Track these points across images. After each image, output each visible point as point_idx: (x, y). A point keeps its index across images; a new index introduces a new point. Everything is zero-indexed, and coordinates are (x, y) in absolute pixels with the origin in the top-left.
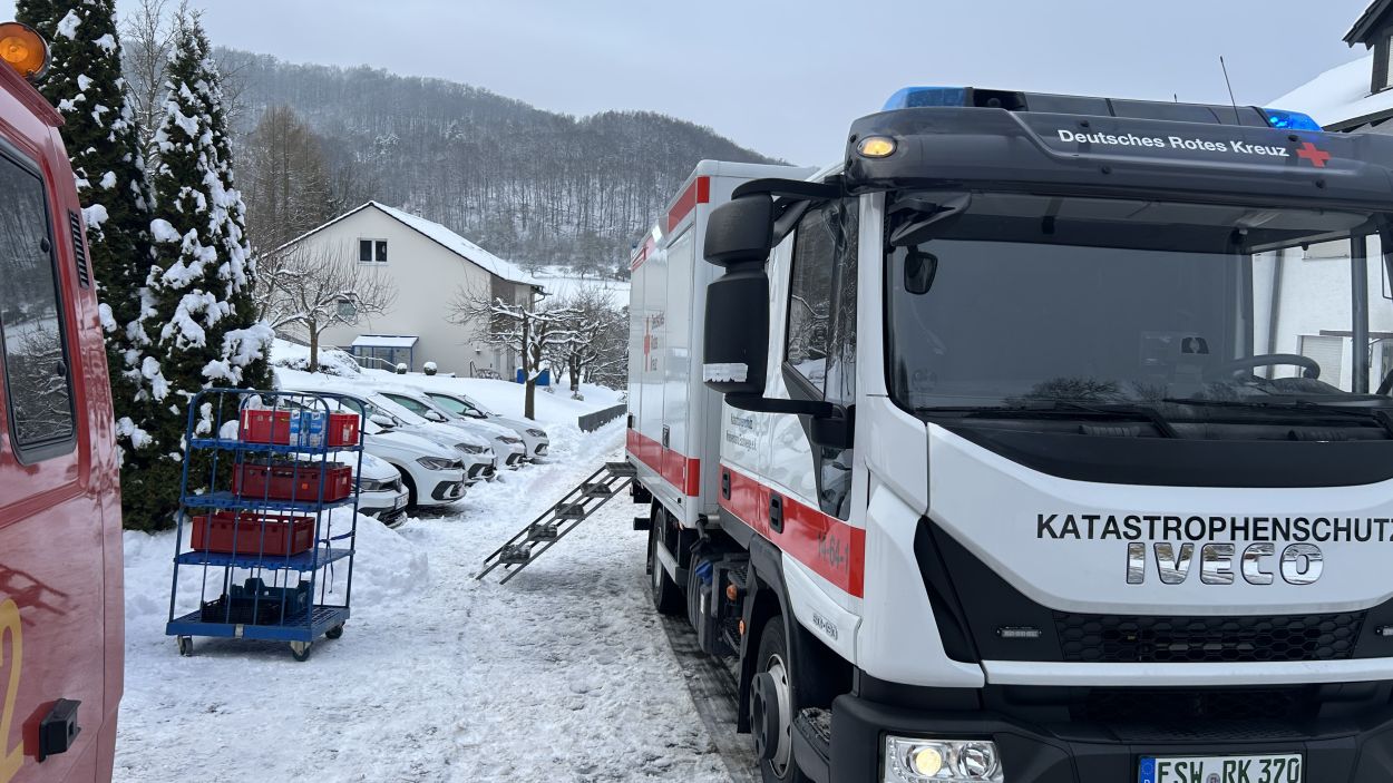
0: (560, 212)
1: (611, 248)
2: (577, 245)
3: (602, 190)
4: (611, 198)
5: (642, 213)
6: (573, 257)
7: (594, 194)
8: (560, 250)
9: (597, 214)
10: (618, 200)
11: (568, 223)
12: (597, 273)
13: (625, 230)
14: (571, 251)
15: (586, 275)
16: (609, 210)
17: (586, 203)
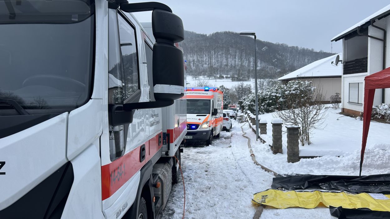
0: (203, 61)
1: (217, 70)
2: (208, 70)
3: (215, 54)
4: (217, 56)
5: (226, 60)
6: (207, 73)
7: (212, 55)
8: (204, 72)
9: (213, 61)
10: (219, 56)
11: (206, 64)
12: (214, 77)
13: (221, 65)
14: (206, 72)
15: (210, 78)
16: (217, 60)
17: (210, 58)
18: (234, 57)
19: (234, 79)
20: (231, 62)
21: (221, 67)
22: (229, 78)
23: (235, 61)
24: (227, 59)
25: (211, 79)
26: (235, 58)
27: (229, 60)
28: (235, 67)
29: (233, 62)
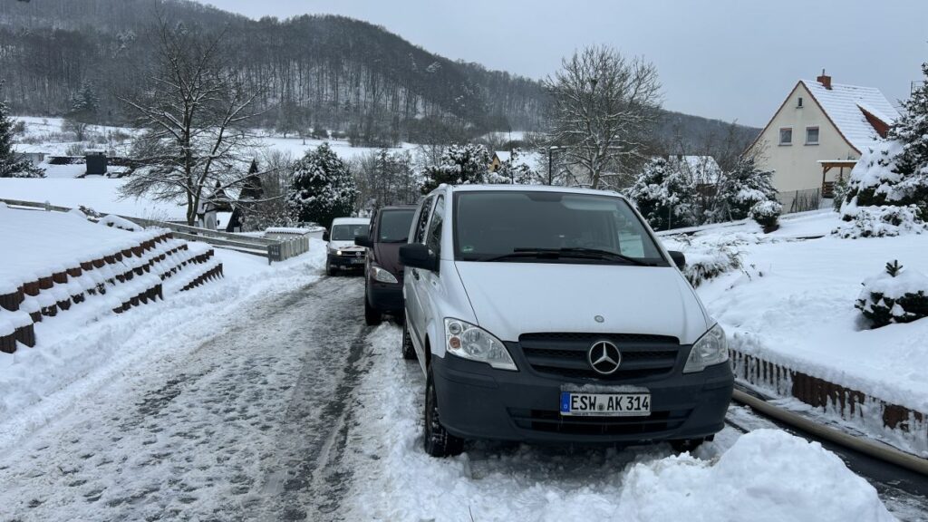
0: (267, 89)
1: (308, 115)
2: (281, 113)
3: (300, 70)
4: (308, 79)
5: (333, 89)
6: (278, 122)
7: (293, 74)
8: (269, 117)
9: (297, 88)
10: (314, 79)
11: (274, 96)
12: (297, 134)
13: (320, 101)
14: (276, 117)
15: (288, 135)
16: (306, 87)
17: (289, 83)
18: (354, 83)
19: (355, 141)
20: (346, 94)
21: (318, 107)
22: (342, 137)
23: (358, 94)
24: (335, 87)
25: (290, 138)
26: (357, 85)
27: (342, 89)
28: (357, 109)
29: (352, 96)
